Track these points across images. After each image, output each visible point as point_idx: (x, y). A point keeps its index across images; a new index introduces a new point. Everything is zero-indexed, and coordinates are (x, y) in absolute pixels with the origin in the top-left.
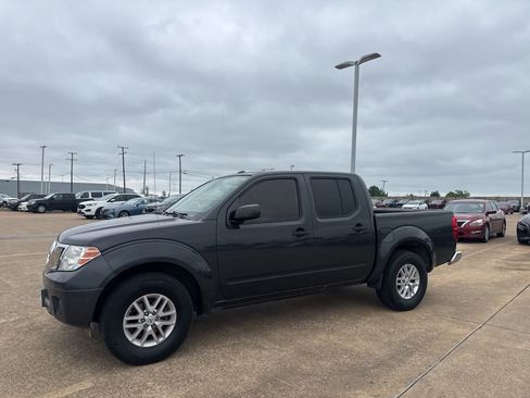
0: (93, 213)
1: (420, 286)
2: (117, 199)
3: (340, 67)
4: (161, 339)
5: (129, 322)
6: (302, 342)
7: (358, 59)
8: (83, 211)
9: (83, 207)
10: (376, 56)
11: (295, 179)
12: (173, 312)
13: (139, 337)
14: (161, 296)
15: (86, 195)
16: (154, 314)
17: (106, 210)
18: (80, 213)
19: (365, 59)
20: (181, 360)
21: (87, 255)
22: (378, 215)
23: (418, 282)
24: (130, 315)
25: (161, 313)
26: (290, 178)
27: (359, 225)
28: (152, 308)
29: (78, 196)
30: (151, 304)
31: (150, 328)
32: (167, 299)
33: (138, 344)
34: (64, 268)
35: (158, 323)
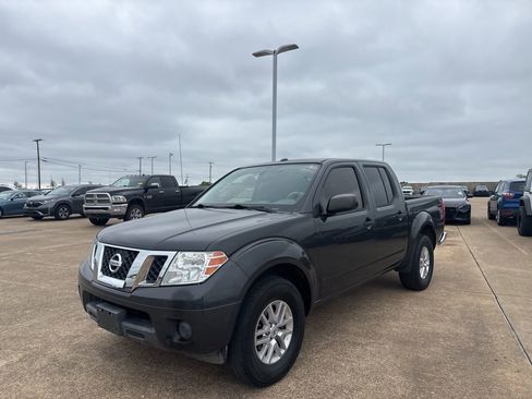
1: (430, 266)
3: (257, 55)
4: (283, 352)
5: (259, 338)
7: (277, 48)
10: (294, 47)
11: (353, 167)
12: (290, 318)
13: (266, 354)
14: (282, 302)
16: (276, 323)
19: (284, 49)
21: (212, 262)
22: (407, 201)
24: (259, 328)
26: (349, 166)
27: (399, 212)
28: (275, 318)
30: (275, 313)
31: (274, 341)
32: (286, 305)
33: (267, 361)
34: (173, 281)
35: (280, 334)
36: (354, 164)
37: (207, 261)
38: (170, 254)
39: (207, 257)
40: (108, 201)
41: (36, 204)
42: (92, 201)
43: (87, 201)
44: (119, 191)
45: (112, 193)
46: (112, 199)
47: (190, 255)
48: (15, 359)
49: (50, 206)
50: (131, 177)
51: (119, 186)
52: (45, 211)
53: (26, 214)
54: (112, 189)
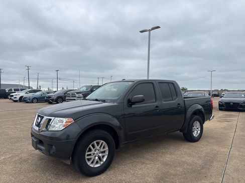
0: (18, 99)
1: (201, 130)
2: (30, 92)
3: (142, 32)
4: (102, 163)
5: (88, 155)
6: (162, 159)
7: (150, 29)
8: (12, 98)
9: (13, 96)
10: (158, 27)
11: (152, 83)
12: (107, 148)
13: (92, 163)
14: (102, 141)
15: (11, 90)
16: (99, 150)
17: (25, 98)
18: (11, 99)
19: (153, 29)
20: (112, 172)
21: (66, 122)
22: (185, 99)
23: (199, 129)
24: (88, 151)
25: (102, 150)
26: (150, 83)
27: (179, 104)
28: (98, 148)
29: (7, 90)
30: (98, 145)
31: (97, 158)
32: (104, 143)
33: (92, 166)
34: (53, 129)
35: (100, 155)
36: (154, 82)
37: (65, 122)
38: (53, 118)
39: (65, 120)
40: (75, 96)
41: (49, 97)
42: (69, 96)
43: (68, 96)
44: (80, 92)
45: (77, 93)
46: (77, 95)
47: (59, 119)
48: (8, 157)
49: (55, 98)
50: (86, 86)
51: (81, 90)
52: (52, 100)
53: (46, 101)
54: (77, 91)
